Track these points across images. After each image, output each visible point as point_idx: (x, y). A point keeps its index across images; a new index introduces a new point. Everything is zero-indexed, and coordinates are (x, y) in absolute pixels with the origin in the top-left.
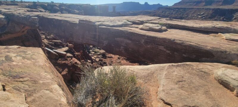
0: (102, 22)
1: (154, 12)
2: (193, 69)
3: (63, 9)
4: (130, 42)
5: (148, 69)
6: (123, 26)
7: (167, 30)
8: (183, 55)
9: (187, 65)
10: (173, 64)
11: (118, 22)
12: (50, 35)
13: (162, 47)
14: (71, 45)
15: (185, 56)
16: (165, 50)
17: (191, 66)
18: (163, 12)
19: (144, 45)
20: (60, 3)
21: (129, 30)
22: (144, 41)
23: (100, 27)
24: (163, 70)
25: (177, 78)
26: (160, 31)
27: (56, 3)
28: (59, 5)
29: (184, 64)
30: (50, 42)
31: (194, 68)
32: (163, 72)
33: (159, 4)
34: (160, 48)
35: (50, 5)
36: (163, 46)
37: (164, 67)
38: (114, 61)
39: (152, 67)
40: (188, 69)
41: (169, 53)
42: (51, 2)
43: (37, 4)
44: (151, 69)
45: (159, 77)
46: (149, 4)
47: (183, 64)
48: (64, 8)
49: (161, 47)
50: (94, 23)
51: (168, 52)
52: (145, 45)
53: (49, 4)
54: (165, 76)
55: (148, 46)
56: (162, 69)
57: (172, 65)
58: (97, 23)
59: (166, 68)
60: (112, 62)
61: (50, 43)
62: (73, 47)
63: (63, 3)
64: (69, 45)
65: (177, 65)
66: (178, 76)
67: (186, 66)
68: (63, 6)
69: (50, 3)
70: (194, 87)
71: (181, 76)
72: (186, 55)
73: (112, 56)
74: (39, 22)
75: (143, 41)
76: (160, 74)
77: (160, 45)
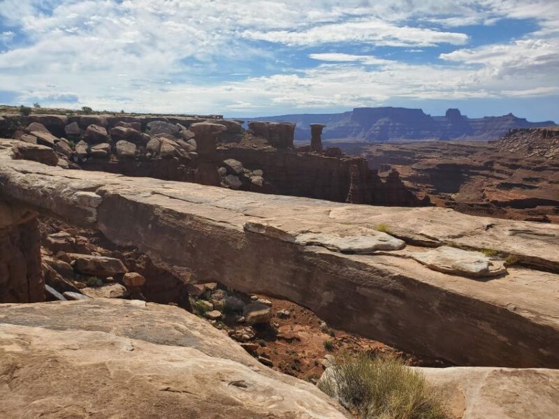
0: (316, 236)
1: (490, 149)
2: (546, 383)
3: (122, 132)
4: (401, 303)
5: (445, 376)
6: (378, 252)
7: (508, 274)
8: (541, 350)
9: (536, 373)
10: (505, 369)
11: (361, 238)
12: (58, 231)
13: (487, 323)
14: (135, 274)
15: (545, 352)
16: (493, 332)
17: (545, 377)
18: (530, 149)
19: (440, 315)
20: (114, 114)
21: (398, 270)
22: (440, 304)
23: (309, 249)
24: (478, 379)
25: (506, 396)
26: (484, 276)
27: (98, 113)
28: (108, 119)
29: (530, 372)
30: (60, 258)
31: (550, 380)
32: (477, 383)
33: (511, 115)
34: (481, 327)
35: (78, 119)
36: (488, 321)
37: (481, 374)
38: (307, 362)
39: (454, 372)
40: (535, 383)
41: (505, 343)
42: (84, 108)
43: (32, 115)
44: (453, 374)
45: (467, 392)
46: (465, 117)
47: (527, 371)
48: (124, 129)
49: (483, 323)
50: (294, 237)
51: (503, 339)
52: (442, 314)
53: (76, 115)
54: (480, 391)
55: (450, 319)
56: (476, 378)
57: (501, 371)
58: (302, 239)
59: (486, 375)
60: (296, 361)
61: (60, 262)
62: (142, 283)
63: (123, 112)
64: (128, 275)
65: (512, 372)
66: (508, 393)
67: (533, 376)
68: (122, 125)
69: (79, 112)
70: (534, 414)
71: (514, 393)
72: (547, 350)
73: (300, 334)
74: (97, 208)
75: (437, 304)
76: (471, 387)
77: (481, 319)
